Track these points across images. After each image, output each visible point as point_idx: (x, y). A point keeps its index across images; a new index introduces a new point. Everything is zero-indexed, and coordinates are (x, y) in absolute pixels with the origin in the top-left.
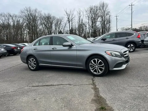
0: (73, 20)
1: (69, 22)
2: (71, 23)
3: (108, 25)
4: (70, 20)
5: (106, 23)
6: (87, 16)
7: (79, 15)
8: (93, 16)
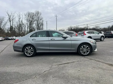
0: (13, 20)
1: (10, 22)
2: (11, 22)
3: (41, 27)
4: (11, 20)
5: (40, 25)
6: (26, 18)
7: (19, 17)
8: (31, 19)
